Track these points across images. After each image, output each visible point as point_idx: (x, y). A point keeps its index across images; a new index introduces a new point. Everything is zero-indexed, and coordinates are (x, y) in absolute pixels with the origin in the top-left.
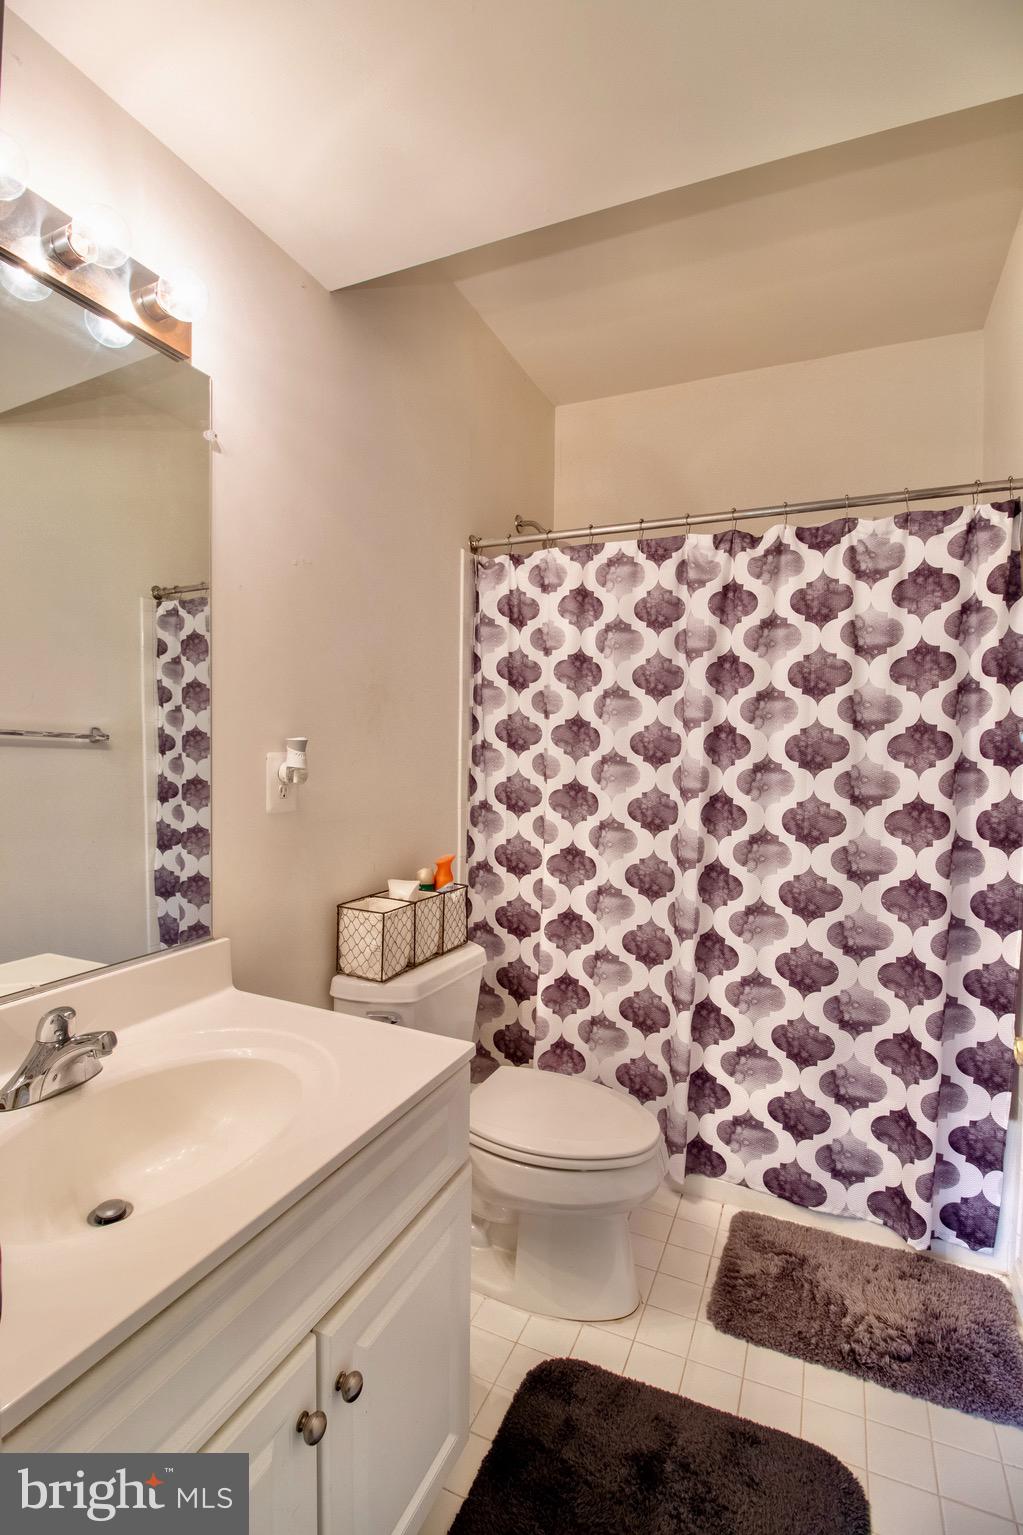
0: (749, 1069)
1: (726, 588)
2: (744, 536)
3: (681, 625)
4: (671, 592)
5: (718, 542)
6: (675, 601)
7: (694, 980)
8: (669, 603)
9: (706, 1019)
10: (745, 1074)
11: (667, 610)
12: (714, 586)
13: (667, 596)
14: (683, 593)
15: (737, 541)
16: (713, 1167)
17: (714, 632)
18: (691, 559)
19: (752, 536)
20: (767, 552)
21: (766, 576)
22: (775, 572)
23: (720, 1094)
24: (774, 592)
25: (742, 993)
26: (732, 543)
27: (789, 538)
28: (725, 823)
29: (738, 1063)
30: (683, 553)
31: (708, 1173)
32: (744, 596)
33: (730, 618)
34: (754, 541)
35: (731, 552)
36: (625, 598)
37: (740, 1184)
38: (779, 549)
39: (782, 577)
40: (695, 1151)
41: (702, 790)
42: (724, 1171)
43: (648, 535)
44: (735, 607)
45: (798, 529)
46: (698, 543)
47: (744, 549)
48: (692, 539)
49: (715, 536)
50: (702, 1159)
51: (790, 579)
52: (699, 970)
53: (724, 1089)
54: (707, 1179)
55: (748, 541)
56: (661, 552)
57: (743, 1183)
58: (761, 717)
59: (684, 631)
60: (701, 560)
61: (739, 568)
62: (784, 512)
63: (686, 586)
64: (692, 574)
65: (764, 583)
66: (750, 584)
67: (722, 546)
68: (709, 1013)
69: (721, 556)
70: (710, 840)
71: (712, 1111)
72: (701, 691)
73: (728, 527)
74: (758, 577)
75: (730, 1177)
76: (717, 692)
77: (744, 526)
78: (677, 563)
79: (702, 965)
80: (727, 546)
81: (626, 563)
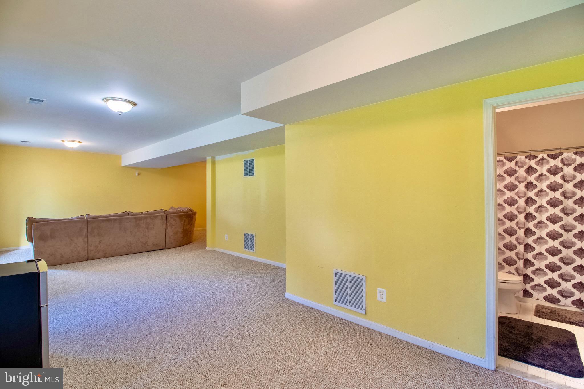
0: (539, 273)
1: (529, 167)
2: (533, 156)
3: (517, 175)
4: (514, 168)
5: (526, 157)
6: (515, 170)
7: (524, 253)
8: (513, 170)
9: (527, 263)
10: (538, 275)
11: (513, 172)
12: (526, 167)
13: (513, 169)
14: (517, 168)
15: (532, 157)
16: (530, 296)
17: (526, 177)
18: (519, 161)
19: (535, 156)
20: (540, 160)
21: (540, 165)
22: (542, 164)
23: (531, 279)
24: (542, 168)
25: (536, 257)
26: (530, 157)
27: (545, 156)
28: (530, 219)
29: (536, 272)
30: (517, 160)
31: (528, 297)
32: (534, 169)
33: (530, 174)
34: (536, 157)
35: (530, 159)
36: (501, 169)
37: (537, 299)
38: (543, 159)
39: (544, 165)
40: (524, 292)
41: (525, 212)
42: (533, 296)
43: (506, 156)
44: (531, 172)
45: (548, 154)
46: (521, 158)
47: (533, 159)
48: (519, 157)
49: (526, 156)
50: (526, 293)
51: (546, 166)
52: (525, 252)
53: (532, 278)
54: (528, 298)
55: (534, 157)
56: (511, 160)
57: (538, 299)
58: (540, 196)
59: (518, 177)
60: (522, 161)
61: (532, 163)
62: (543, 151)
63: (518, 167)
64: (520, 164)
65: (539, 167)
66: (535, 167)
67: (527, 158)
68: (527, 261)
69: (527, 160)
70: (527, 223)
71: (529, 283)
72: (523, 190)
73: (529, 154)
74: (538, 165)
75: (534, 298)
76: (527, 190)
77: (532, 154)
78: (515, 162)
79: (525, 251)
80: (529, 158)
81: (501, 162)
